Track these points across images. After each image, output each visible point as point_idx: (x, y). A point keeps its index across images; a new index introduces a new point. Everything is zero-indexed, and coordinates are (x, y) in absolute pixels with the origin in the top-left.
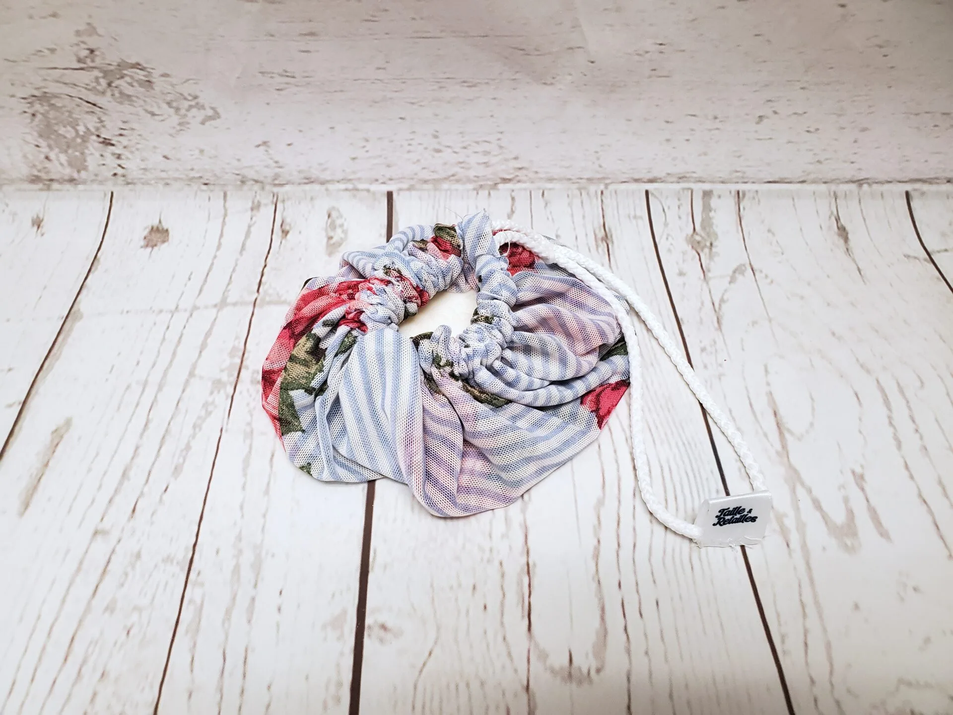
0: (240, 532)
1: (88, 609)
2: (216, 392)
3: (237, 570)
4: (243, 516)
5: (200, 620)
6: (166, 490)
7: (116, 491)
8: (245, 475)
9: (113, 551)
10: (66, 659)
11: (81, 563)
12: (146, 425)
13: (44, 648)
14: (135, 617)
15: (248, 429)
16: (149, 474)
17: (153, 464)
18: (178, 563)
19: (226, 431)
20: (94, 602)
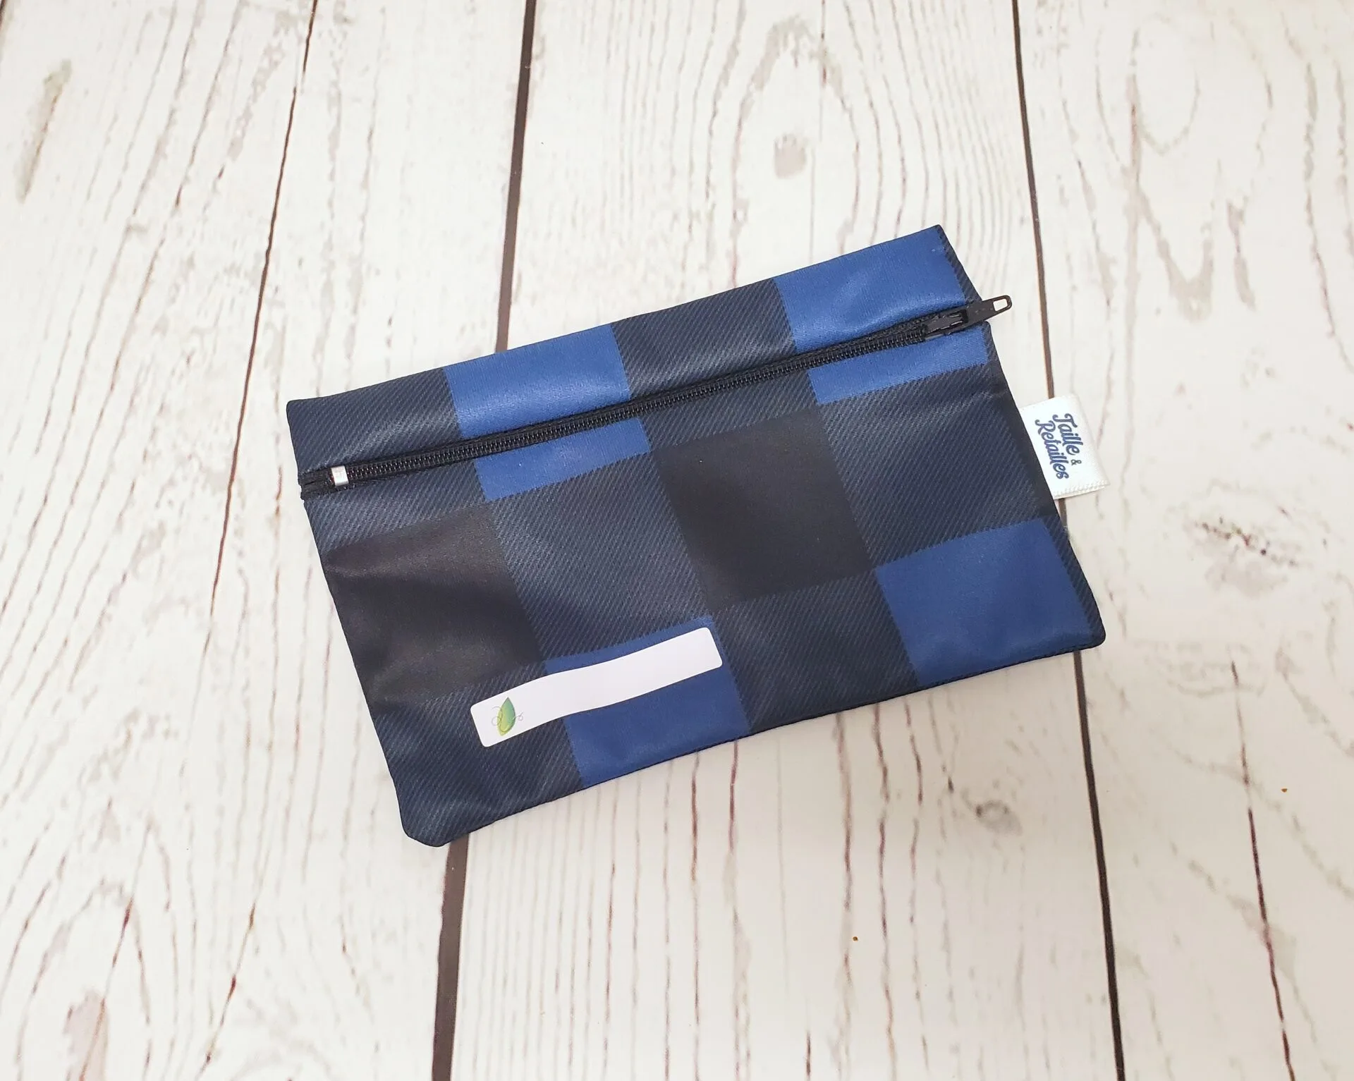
0: (330, 239)
1: (132, 327)
2: (282, 32)
3: (328, 288)
4: (332, 216)
5: (282, 350)
6: (220, 175)
7: (150, 173)
8: (333, 158)
9: (156, 255)
10: (112, 388)
11: (114, 267)
12: (182, 78)
13: (82, 372)
14: (195, 342)
15: (334, 92)
16: (194, 151)
17: (199, 137)
18: (246, 274)
19: (302, 91)
20: (139, 320)
